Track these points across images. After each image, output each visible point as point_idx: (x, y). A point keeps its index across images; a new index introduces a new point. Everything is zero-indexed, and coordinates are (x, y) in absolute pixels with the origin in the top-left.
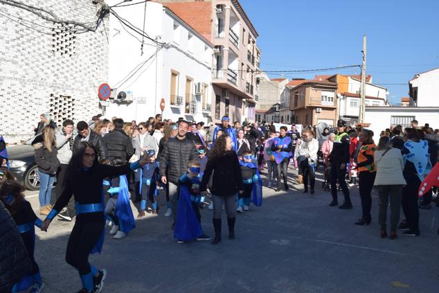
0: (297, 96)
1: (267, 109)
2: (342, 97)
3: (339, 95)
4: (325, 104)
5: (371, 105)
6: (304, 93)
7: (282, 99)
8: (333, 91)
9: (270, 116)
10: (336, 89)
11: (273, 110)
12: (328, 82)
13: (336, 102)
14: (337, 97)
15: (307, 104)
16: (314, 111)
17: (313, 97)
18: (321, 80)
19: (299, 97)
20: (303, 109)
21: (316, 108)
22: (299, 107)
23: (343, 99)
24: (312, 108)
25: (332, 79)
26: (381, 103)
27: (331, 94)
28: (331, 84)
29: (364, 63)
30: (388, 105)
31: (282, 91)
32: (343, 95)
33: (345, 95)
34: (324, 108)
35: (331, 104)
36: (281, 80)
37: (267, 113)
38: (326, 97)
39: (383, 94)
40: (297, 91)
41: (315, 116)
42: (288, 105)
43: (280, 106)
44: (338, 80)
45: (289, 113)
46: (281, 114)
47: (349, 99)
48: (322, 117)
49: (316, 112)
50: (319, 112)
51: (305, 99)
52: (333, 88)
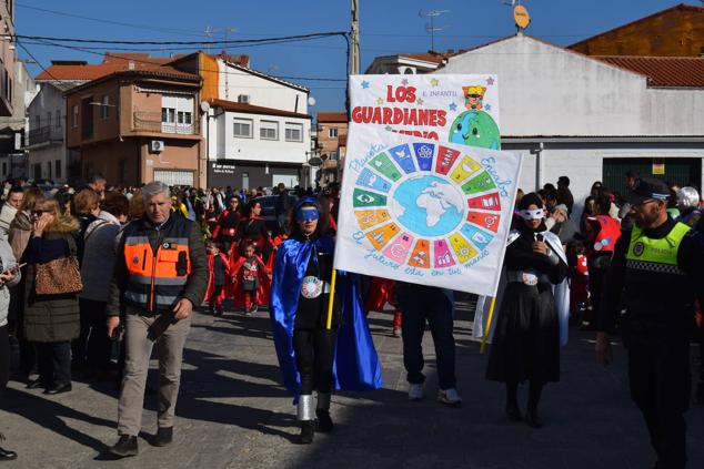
2: (211, 112)
3: (205, 106)
4: (170, 128)
6: (116, 100)
8: (188, 97)
10: (198, 89)
13: (197, 124)
14: (201, 112)
15: (124, 132)
16: (145, 148)
17: (140, 108)
19: (96, 113)
20: (112, 143)
21: (148, 140)
23: (215, 116)
24: (139, 142)
27: (184, 105)
28: (184, 76)
32: (214, 106)
33: (221, 108)
34: (170, 142)
35: (184, 131)
38: (172, 111)
41: (149, 162)
43: (29, 136)
44: (202, 59)
47: (230, 116)
48: (164, 164)
49: (151, 152)
50: (157, 153)
51: (118, 118)
52: (190, 88)
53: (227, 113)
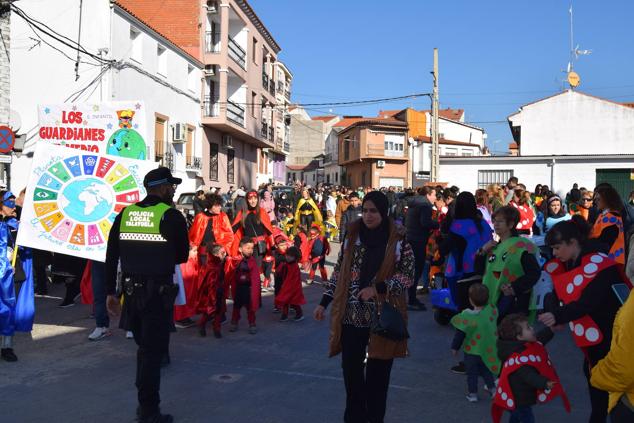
0: (347, 143)
1: (306, 163)
2: (416, 143)
3: (411, 140)
4: (390, 154)
5: (460, 154)
6: (358, 138)
7: (327, 149)
8: (400, 135)
9: (309, 175)
10: (407, 130)
11: (314, 165)
12: (394, 121)
13: (407, 150)
14: (409, 144)
15: (363, 156)
16: (374, 165)
17: (372, 143)
18: (386, 117)
19: (351, 146)
20: (357, 162)
21: (376, 160)
22: (351, 159)
23: (418, 146)
24: (371, 161)
25: (401, 116)
26: (476, 152)
27: (399, 139)
28: (399, 124)
29: (436, 90)
30: (487, 154)
31: (326, 136)
32: (417, 140)
33: (421, 140)
34: (389, 161)
35: (399, 155)
36: (327, 119)
37: (305, 170)
38: (391, 143)
39: (478, 138)
40: (349, 135)
41: (376, 173)
42: (335, 157)
43: (325, 158)
44: (409, 112)
45: (338, 169)
46: (327, 171)
47: (426, 146)
48: (386, 174)
49: (378, 167)
50: (381, 168)
51: (359, 148)
52: (402, 130)
53: (425, 145)
